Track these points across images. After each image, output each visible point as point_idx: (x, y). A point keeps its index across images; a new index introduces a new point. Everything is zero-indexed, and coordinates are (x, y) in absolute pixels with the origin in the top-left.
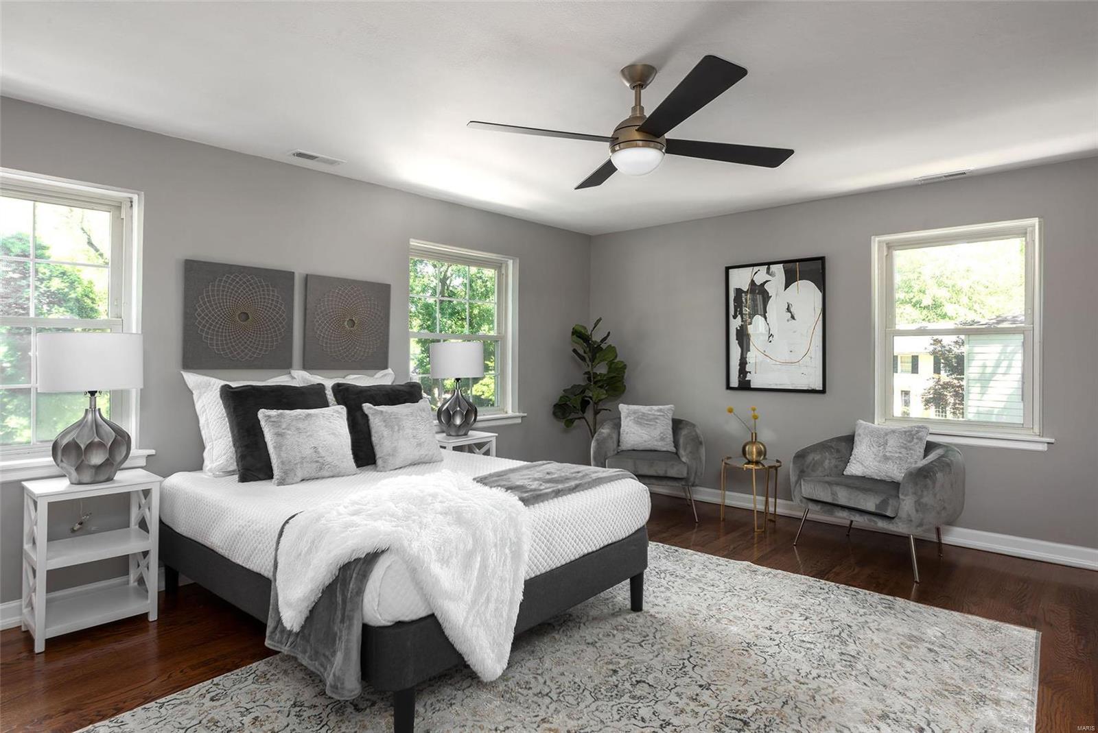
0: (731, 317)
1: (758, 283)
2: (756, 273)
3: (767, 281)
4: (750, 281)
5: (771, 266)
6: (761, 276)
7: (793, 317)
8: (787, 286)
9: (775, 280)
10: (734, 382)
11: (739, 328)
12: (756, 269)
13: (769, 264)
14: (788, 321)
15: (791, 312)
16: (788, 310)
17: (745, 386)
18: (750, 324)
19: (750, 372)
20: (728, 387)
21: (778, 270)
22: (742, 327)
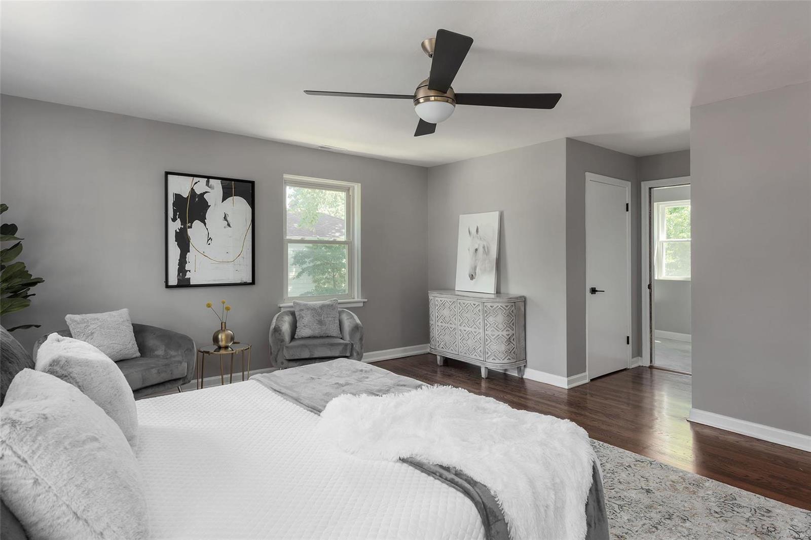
0: (170, 221)
1: (198, 192)
2: (196, 183)
3: (206, 192)
4: (190, 189)
5: (210, 180)
6: (201, 187)
7: (229, 225)
8: (224, 199)
9: (214, 193)
10: (173, 280)
11: (178, 231)
12: (196, 179)
13: (209, 178)
14: (225, 227)
15: (227, 221)
16: (225, 218)
17: (184, 283)
18: (191, 227)
19: (190, 271)
20: (167, 286)
21: (217, 185)
22: (181, 229)
